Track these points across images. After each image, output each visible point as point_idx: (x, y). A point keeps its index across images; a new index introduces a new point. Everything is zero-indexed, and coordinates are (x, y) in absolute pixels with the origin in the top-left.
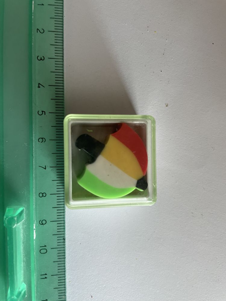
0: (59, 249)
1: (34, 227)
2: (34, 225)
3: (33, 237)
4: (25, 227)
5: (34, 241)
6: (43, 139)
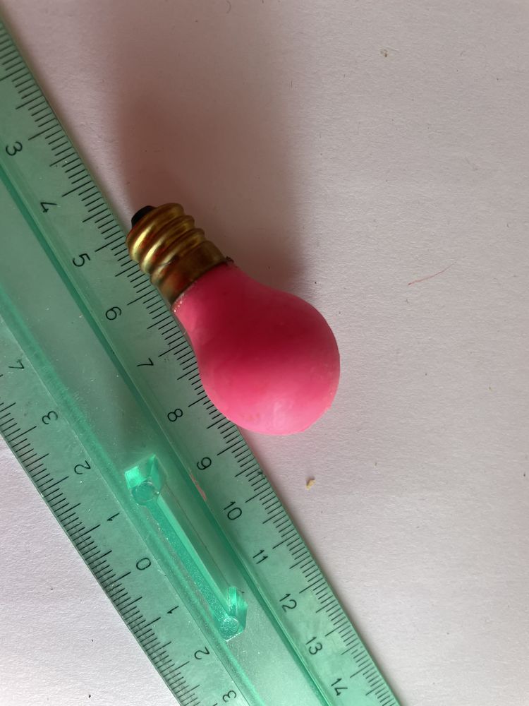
6: (115, 309)
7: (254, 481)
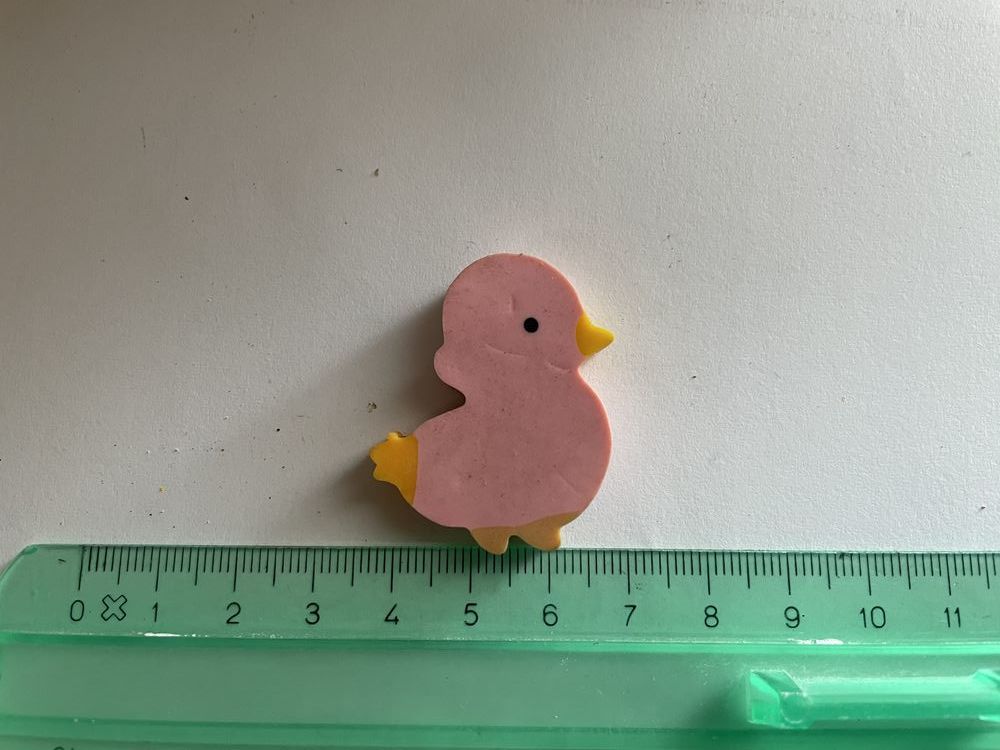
0: (872, 572)
1: (809, 642)
2: (801, 642)
3: (835, 645)
4: (807, 668)
5: (850, 643)
6: (548, 610)
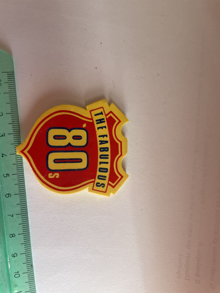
0: (28, 273)
5: (9, 270)
6: (9, 195)
7: (28, 267)
